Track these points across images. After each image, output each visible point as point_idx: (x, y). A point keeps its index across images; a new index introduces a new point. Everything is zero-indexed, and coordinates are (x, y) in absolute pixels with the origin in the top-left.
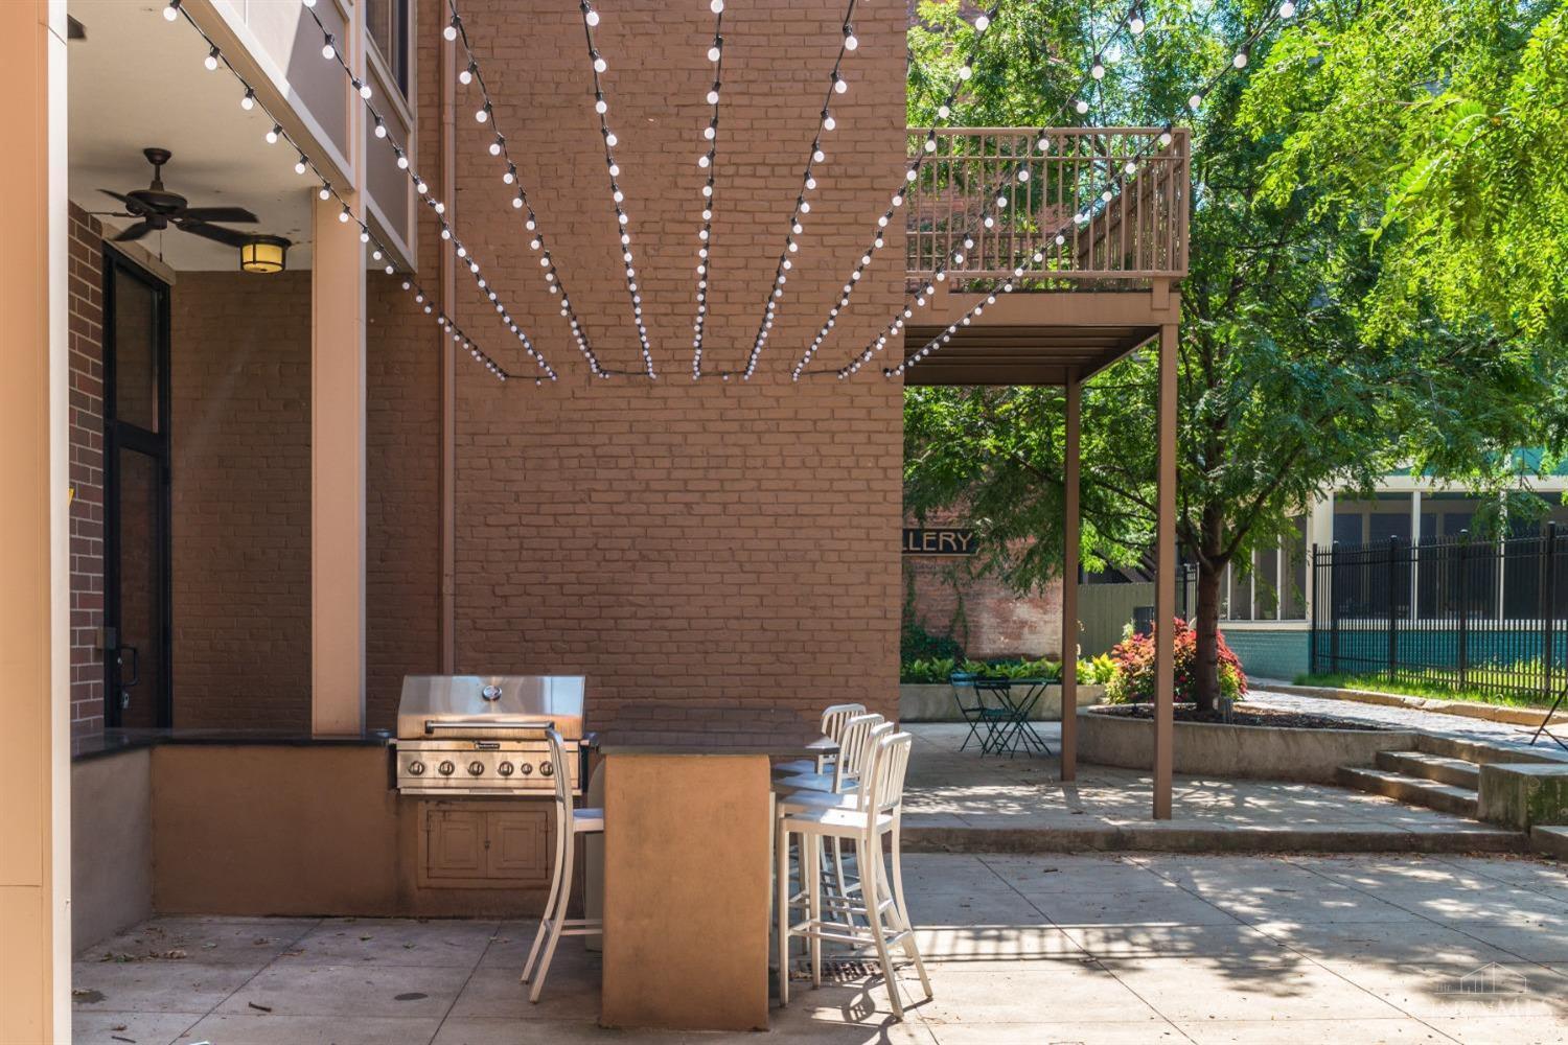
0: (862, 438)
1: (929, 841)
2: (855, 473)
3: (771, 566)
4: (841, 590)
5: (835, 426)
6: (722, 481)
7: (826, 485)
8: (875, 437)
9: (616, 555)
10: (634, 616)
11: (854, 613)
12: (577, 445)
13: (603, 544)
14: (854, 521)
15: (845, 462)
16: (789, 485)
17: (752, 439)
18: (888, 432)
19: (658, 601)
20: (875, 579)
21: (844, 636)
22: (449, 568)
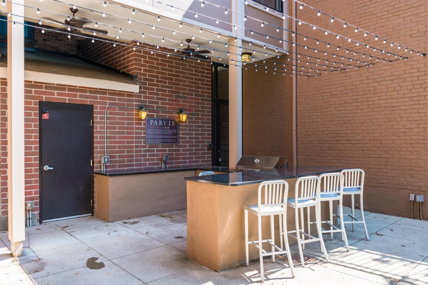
0: (416, 79)
2: (413, 91)
3: (384, 124)
4: (408, 130)
5: (405, 76)
6: (367, 98)
7: (402, 96)
8: (420, 78)
9: (337, 122)
10: (342, 140)
11: (413, 138)
12: (326, 92)
13: (333, 119)
14: (413, 107)
15: (409, 87)
16: (390, 97)
17: (377, 84)
18: (425, 75)
19: (349, 135)
20: (421, 126)
21: (410, 145)
22: (294, 128)
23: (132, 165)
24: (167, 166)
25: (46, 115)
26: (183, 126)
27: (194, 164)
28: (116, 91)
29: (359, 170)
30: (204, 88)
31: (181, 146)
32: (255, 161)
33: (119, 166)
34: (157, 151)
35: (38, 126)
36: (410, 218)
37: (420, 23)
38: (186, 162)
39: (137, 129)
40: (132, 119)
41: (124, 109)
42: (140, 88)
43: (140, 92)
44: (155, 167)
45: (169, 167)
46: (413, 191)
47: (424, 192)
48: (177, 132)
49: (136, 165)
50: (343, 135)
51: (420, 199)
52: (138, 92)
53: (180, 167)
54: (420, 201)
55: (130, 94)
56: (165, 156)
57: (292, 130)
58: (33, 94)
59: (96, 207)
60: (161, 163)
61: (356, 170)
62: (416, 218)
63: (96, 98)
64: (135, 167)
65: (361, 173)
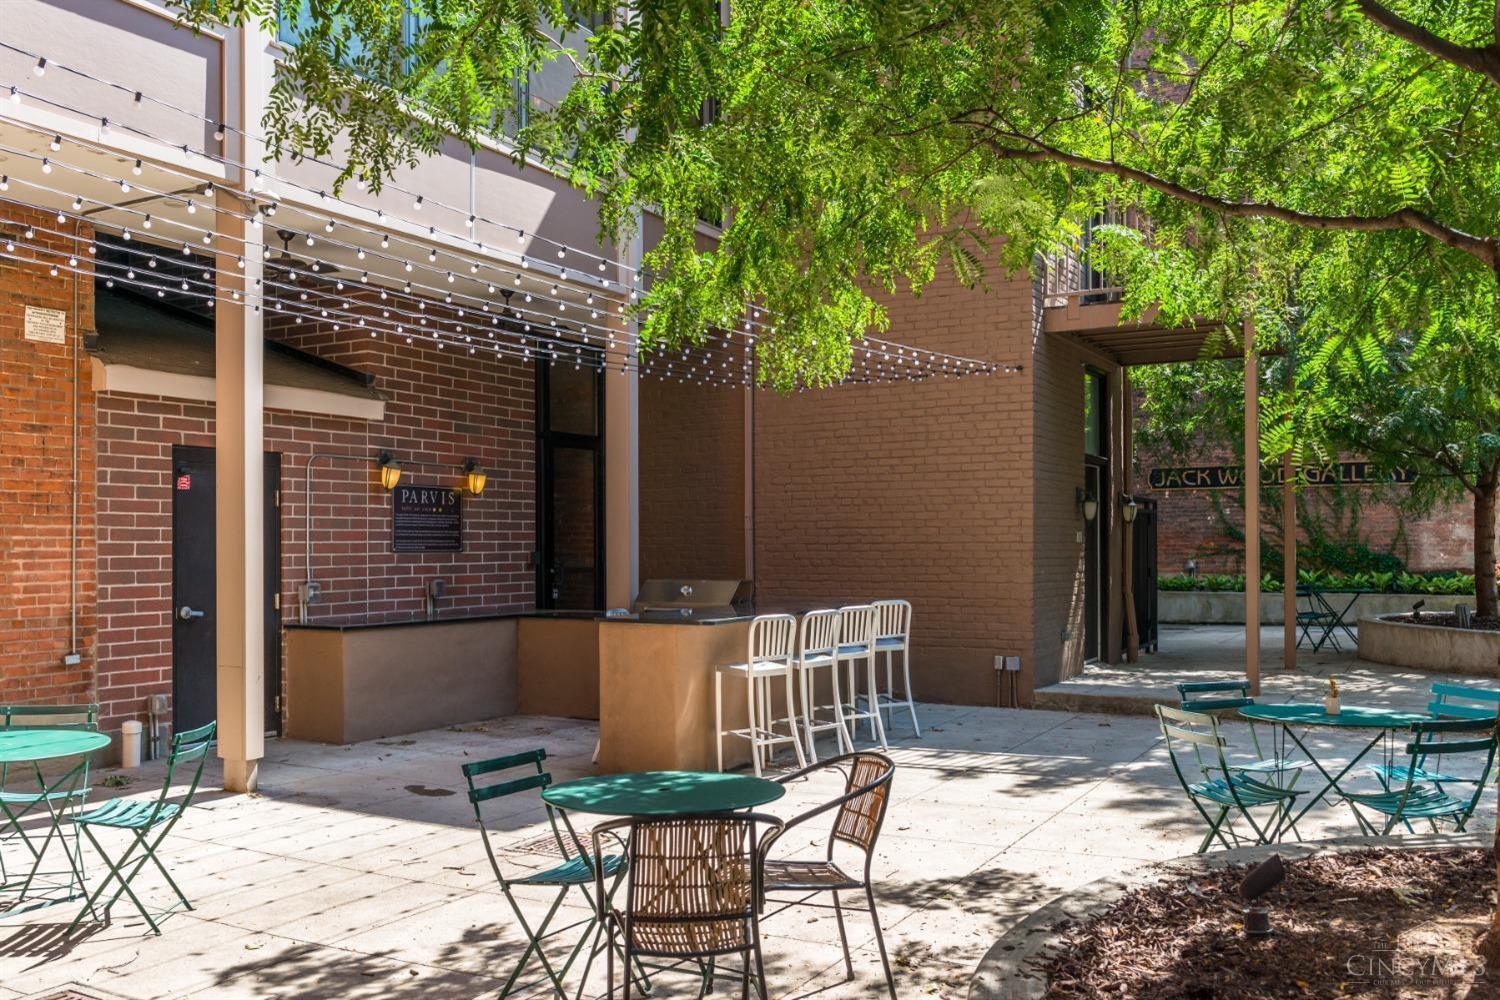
0: (1004, 415)
1: (1054, 702)
2: (1000, 440)
3: (945, 507)
4: (992, 523)
5: (985, 408)
6: (913, 450)
7: (980, 450)
8: (1013, 414)
9: (849, 501)
10: (860, 541)
11: (1000, 538)
12: (824, 430)
13: (841, 495)
14: (1001, 473)
15: (993, 433)
16: (956, 450)
17: (931, 421)
18: (1022, 410)
19: (874, 531)
20: (1015, 514)
21: (995, 555)
22: (748, 512)
23: (362, 607)
24: (439, 610)
25: (184, 480)
26: (473, 504)
27: (496, 605)
28: (328, 416)
29: (902, 602)
30: (518, 404)
31: (468, 558)
32: (682, 590)
33: (337, 610)
34: (417, 570)
35: (171, 508)
36: (995, 706)
37: (1013, 301)
38: (477, 601)
39: (374, 512)
40: (363, 488)
41: (346, 463)
42: (389, 407)
43: (388, 418)
44: (412, 612)
45: (442, 613)
46: (1001, 650)
47: (1020, 650)
48: (459, 520)
49: (373, 607)
50: (861, 531)
51: (1013, 664)
52: (382, 418)
53: (464, 612)
54: (1014, 669)
55: (359, 424)
56: (438, 584)
57: (743, 516)
58: (161, 429)
59: (287, 714)
60: (425, 602)
61: (896, 602)
62: (1006, 706)
63: (287, 434)
64: (368, 613)
65: (905, 607)
